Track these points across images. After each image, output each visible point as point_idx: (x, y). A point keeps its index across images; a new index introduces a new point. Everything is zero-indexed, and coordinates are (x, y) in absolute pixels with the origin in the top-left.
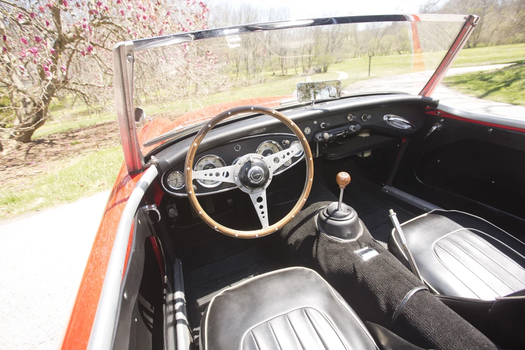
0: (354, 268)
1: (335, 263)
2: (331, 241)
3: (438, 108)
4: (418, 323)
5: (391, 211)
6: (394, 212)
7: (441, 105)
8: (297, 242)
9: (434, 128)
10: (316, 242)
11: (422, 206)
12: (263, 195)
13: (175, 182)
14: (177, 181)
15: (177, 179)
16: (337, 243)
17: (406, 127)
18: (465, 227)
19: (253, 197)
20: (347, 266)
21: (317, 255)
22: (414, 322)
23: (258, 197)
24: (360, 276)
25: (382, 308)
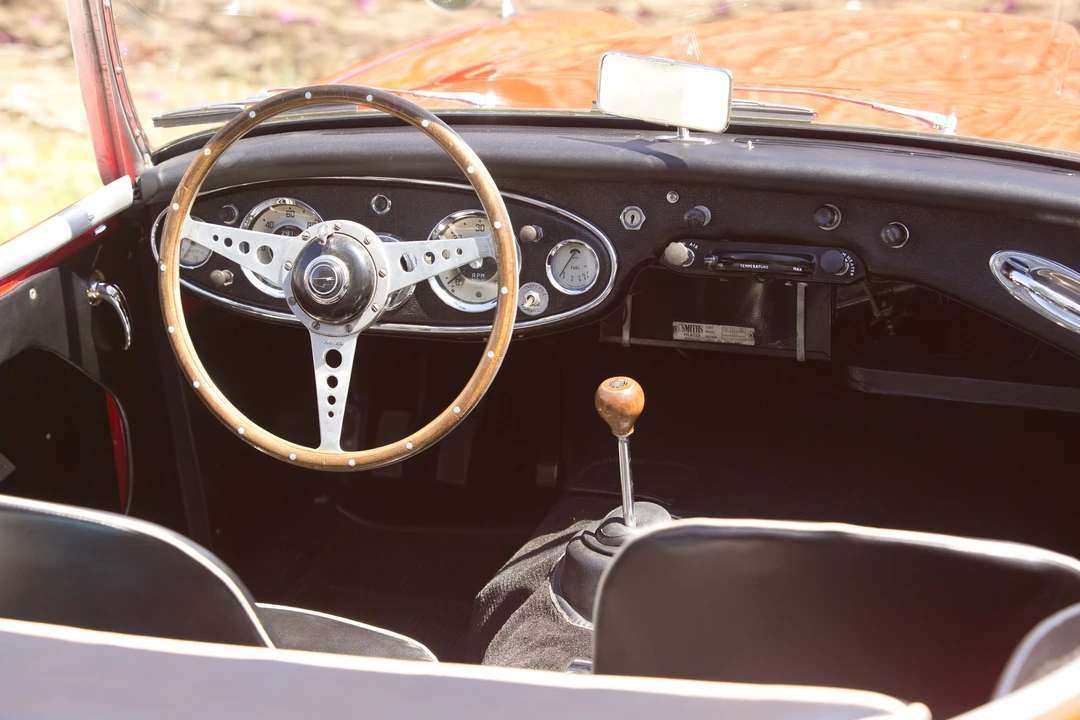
12: (348, 350)
19: (319, 348)
23: (330, 348)
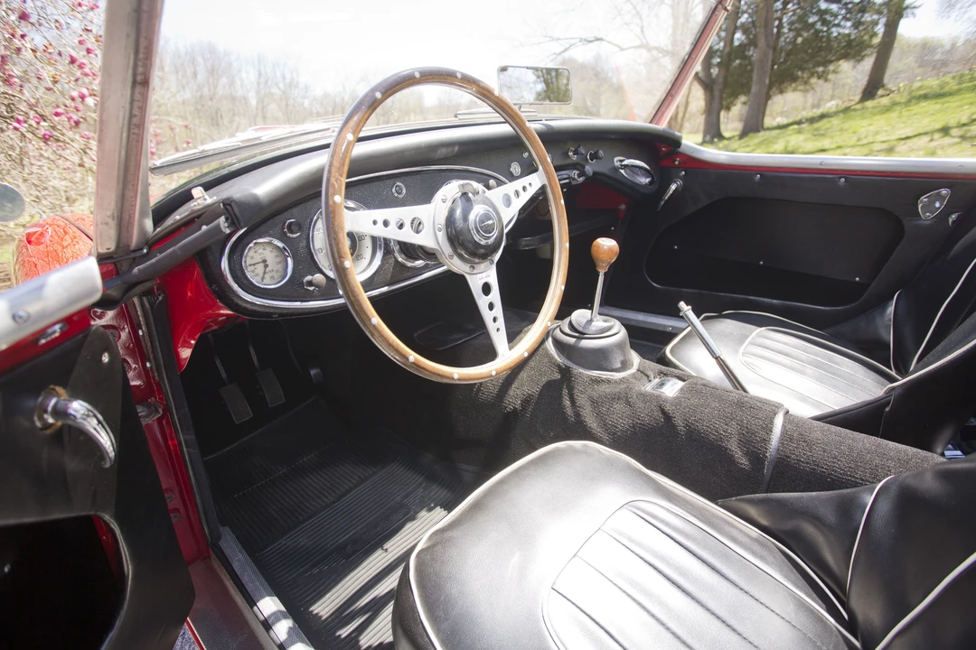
0: (663, 412)
1: (620, 417)
2: (598, 381)
3: (682, 149)
4: (814, 461)
5: (682, 304)
6: (687, 305)
7: (686, 146)
8: (526, 401)
9: (673, 187)
10: (565, 391)
11: (665, 326)
12: (492, 277)
13: (260, 268)
14: (266, 266)
15: (264, 261)
16: (609, 381)
17: (645, 180)
18: (761, 326)
19: (475, 283)
20: (647, 415)
21: (578, 415)
22: (807, 463)
23: (483, 281)
24: (679, 422)
25: (742, 464)
